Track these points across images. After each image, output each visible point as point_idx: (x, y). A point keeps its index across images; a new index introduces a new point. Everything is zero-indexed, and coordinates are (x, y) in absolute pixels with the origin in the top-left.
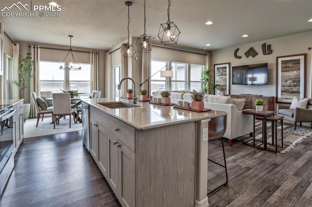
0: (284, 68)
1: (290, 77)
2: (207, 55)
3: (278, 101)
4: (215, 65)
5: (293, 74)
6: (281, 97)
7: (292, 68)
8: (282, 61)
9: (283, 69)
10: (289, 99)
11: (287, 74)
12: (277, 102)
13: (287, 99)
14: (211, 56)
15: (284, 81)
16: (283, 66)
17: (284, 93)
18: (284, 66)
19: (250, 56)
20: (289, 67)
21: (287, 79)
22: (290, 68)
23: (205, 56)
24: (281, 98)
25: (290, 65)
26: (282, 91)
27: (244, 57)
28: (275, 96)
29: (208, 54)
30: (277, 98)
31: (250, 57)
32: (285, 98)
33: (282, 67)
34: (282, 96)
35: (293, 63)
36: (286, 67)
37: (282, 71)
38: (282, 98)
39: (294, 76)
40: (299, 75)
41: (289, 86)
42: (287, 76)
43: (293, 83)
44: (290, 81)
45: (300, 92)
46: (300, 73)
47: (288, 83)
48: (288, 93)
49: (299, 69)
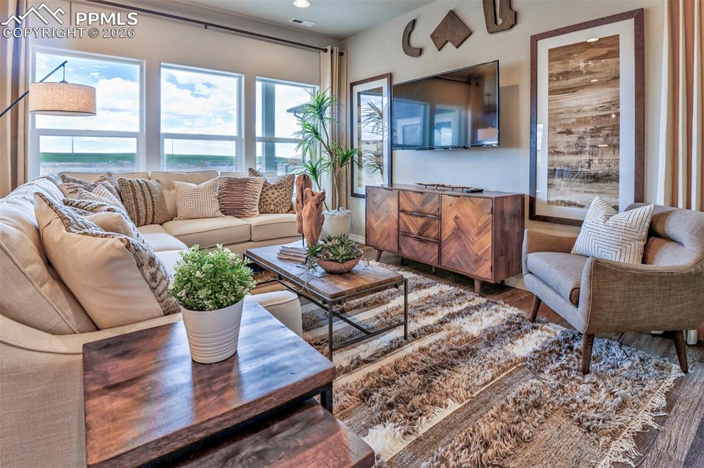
0: (558, 79)
1: (580, 115)
2: (326, 51)
3: (537, 213)
4: (352, 85)
5: (589, 101)
6: (548, 196)
8: (550, 51)
9: (557, 85)
10: (575, 205)
11: (570, 101)
12: (533, 217)
13: (570, 204)
14: (341, 54)
15: (559, 130)
16: (555, 71)
17: (557, 181)
18: (559, 68)
19: (449, 44)
20: (578, 72)
21: (570, 122)
22: (580, 79)
23: (322, 53)
24: (549, 203)
25: (582, 65)
26: (552, 173)
27: (430, 47)
28: (526, 191)
29: (329, 48)
30: (533, 201)
31: (449, 46)
32: (562, 201)
33: (551, 76)
34: (552, 191)
35: (592, 55)
36: (566, 74)
37: (552, 92)
38: (552, 199)
39: (596, 109)
40: (615, 104)
41: (577, 153)
42: (571, 112)
43: (592, 137)
44: (582, 129)
45: (618, 176)
46: (618, 97)
47: (573, 139)
48: (576, 182)
49: (617, 78)
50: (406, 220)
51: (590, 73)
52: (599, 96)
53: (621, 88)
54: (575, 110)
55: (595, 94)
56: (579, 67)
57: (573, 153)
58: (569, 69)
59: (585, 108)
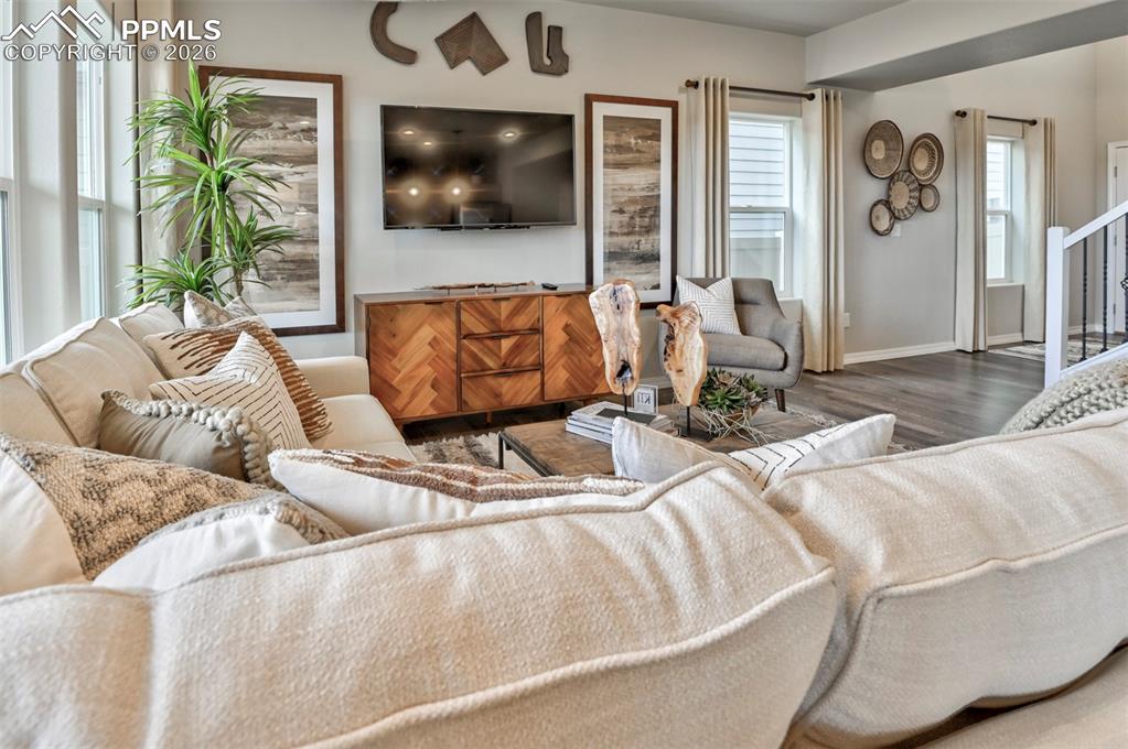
0: (612, 151)
1: (632, 194)
5: (637, 179)
7: (637, 155)
8: (604, 117)
9: (610, 158)
11: (623, 178)
15: (613, 208)
16: (609, 142)
17: (613, 265)
18: (613, 142)
19: (469, 64)
20: (628, 149)
21: (623, 200)
22: (631, 155)
25: (633, 141)
26: (607, 257)
27: (433, 57)
31: (469, 67)
33: (605, 146)
35: (641, 134)
36: (619, 148)
37: (606, 165)
39: (643, 189)
40: (657, 186)
41: (628, 234)
42: (622, 189)
43: (641, 217)
44: (632, 208)
45: (659, 255)
46: (659, 179)
47: (625, 218)
48: (628, 264)
49: (659, 161)
50: (475, 350)
51: (638, 151)
52: (646, 176)
53: (662, 172)
54: (627, 188)
55: (642, 173)
56: (630, 143)
57: (625, 234)
58: (622, 143)
59: (635, 187)
